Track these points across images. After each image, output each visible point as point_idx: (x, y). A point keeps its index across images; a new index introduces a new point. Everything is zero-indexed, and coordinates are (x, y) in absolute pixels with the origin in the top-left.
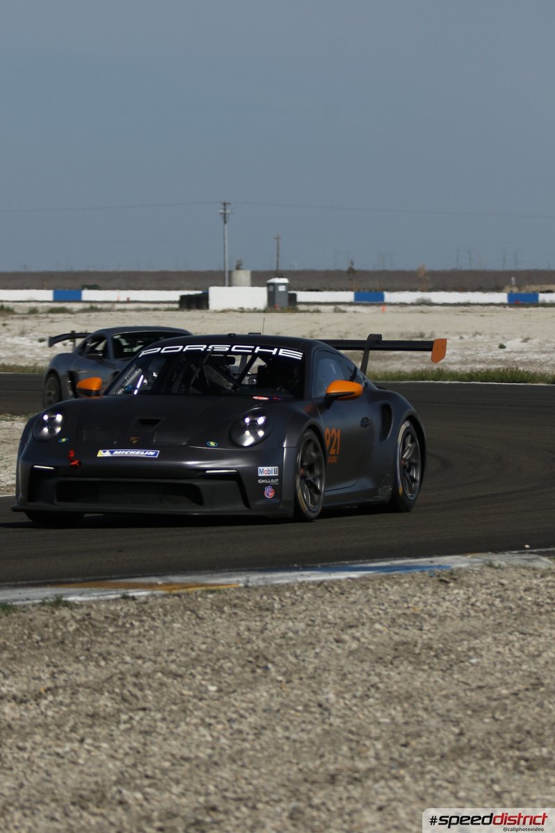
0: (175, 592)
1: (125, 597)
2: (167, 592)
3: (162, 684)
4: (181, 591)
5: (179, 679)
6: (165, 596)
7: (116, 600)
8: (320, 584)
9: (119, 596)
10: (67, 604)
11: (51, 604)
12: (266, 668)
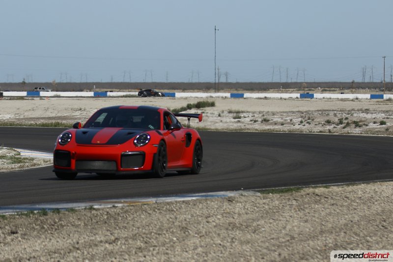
0: (131, 204)
1: (114, 206)
2: (128, 205)
3: (156, 237)
4: (134, 204)
5: (160, 236)
6: (128, 206)
7: (111, 207)
8: (183, 202)
9: (112, 206)
10: (94, 209)
11: (88, 209)
12: (188, 232)
